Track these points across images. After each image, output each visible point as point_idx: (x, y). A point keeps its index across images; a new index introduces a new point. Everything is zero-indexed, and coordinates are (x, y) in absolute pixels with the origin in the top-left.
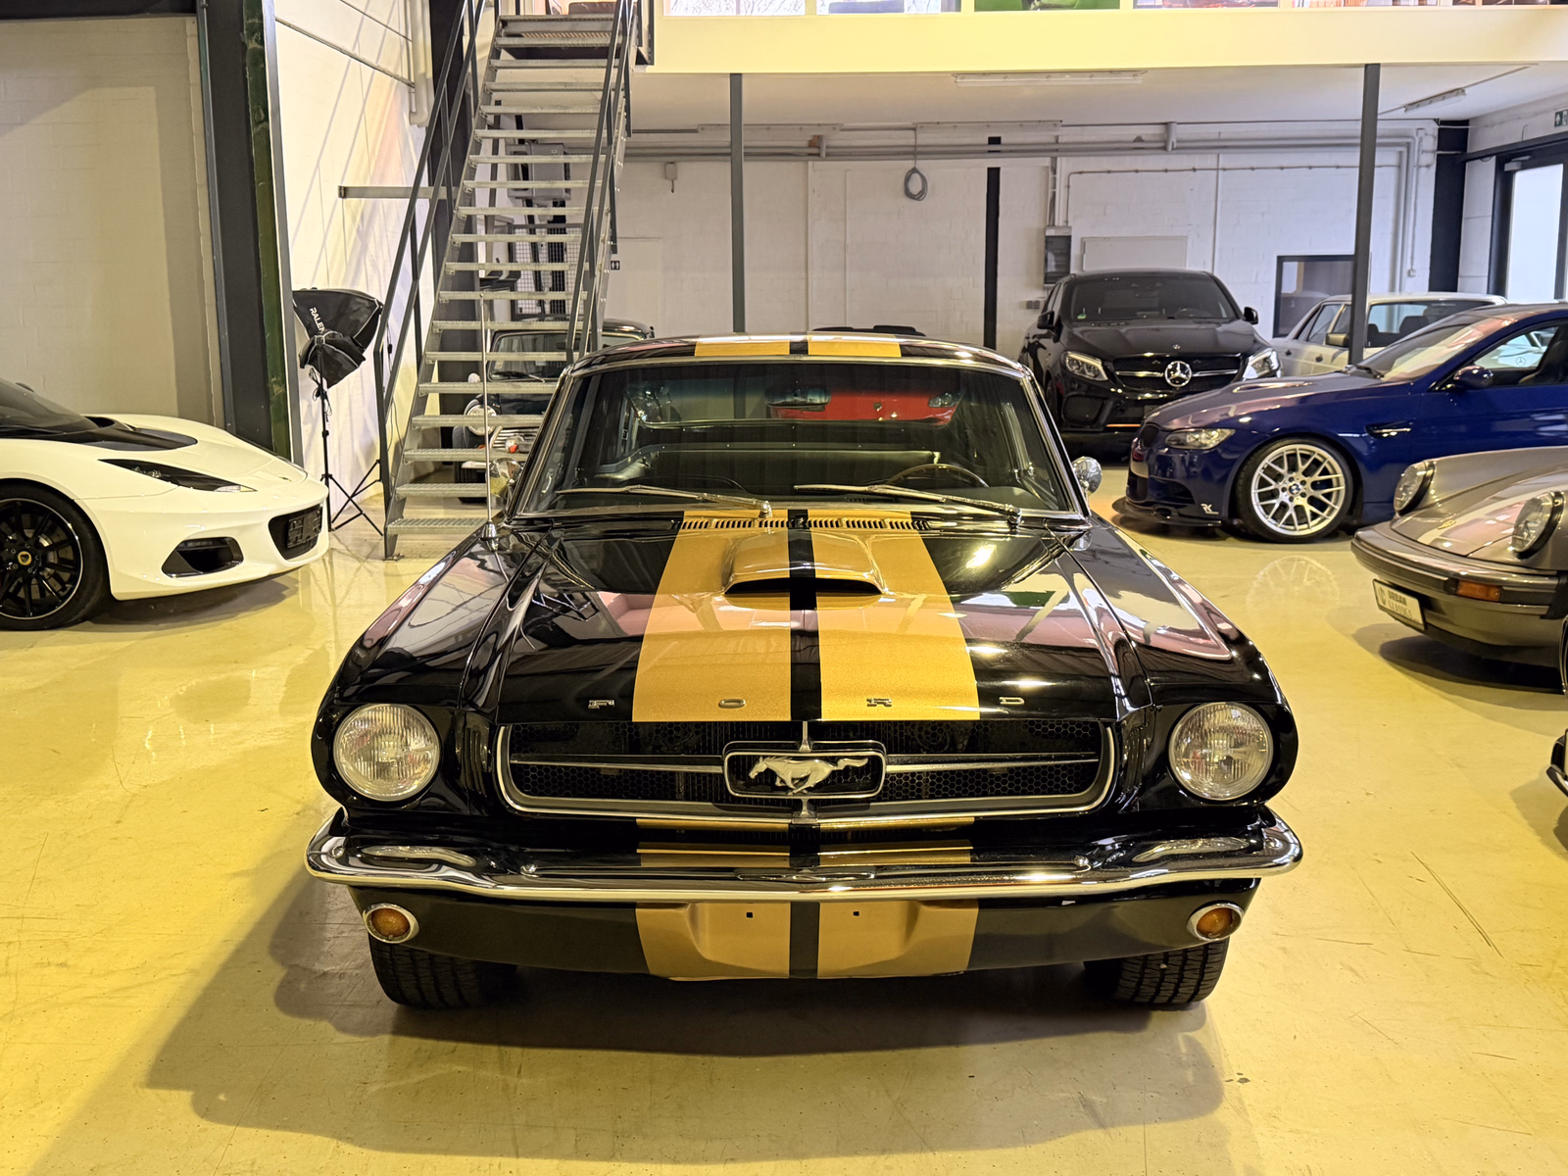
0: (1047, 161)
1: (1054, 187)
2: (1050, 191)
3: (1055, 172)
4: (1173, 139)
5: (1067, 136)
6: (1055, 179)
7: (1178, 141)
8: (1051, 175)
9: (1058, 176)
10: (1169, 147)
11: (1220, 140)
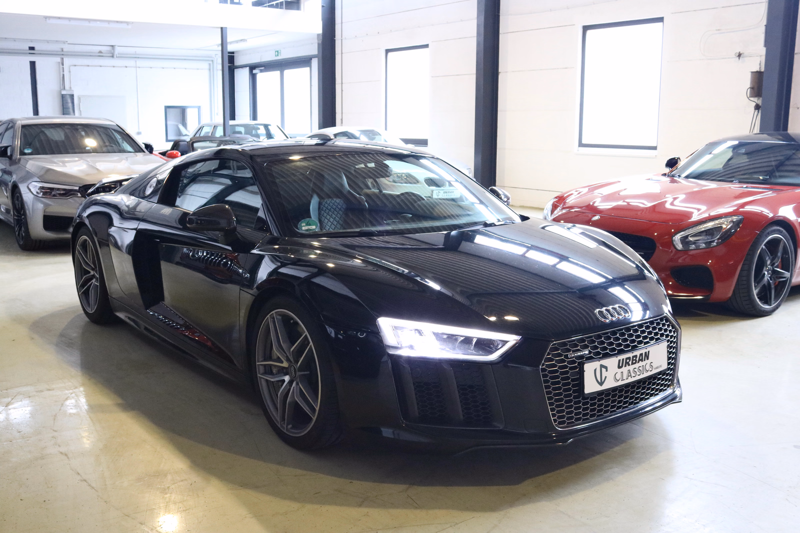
0: (58, 59)
1: (63, 71)
2: (62, 73)
3: (63, 65)
4: (116, 52)
5: (67, 48)
6: (63, 68)
7: (119, 54)
8: (61, 66)
9: (64, 66)
10: (115, 56)
11: (136, 54)
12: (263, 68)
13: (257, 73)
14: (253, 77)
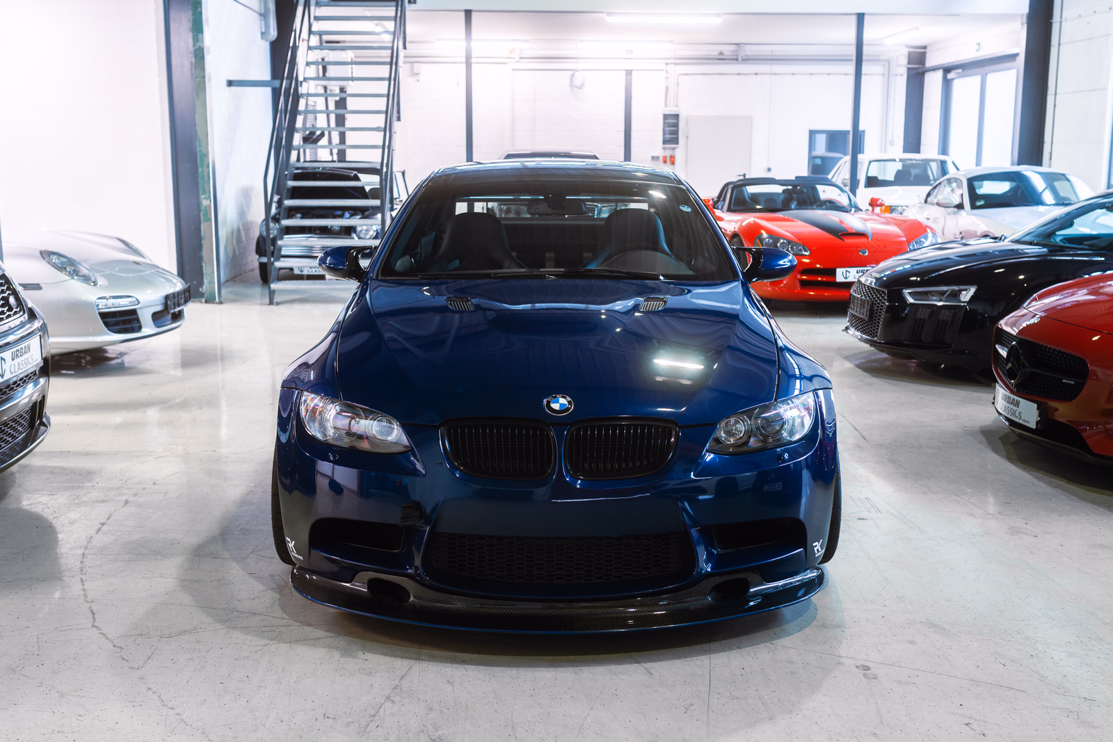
0: (662, 66)
1: (668, 83)
2: (665, 85)
3: (667, 73)
4: (743, 53)
6: (668, 78)
7: (745, 55)
8: (665, 75)
9: (670, 75)
10: (740, 59)
11: (772, 56)
12: (960, 71)
13: (953, 79)
14: (947, 84)
